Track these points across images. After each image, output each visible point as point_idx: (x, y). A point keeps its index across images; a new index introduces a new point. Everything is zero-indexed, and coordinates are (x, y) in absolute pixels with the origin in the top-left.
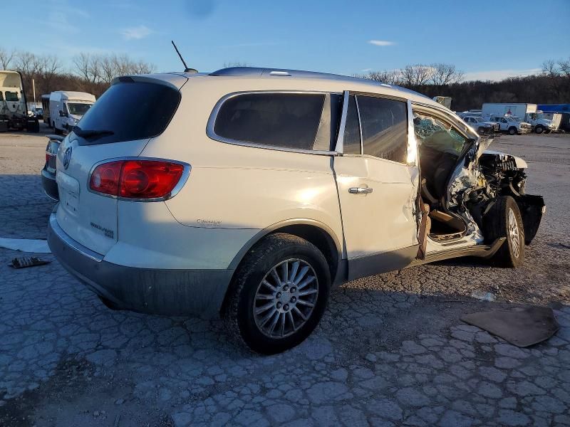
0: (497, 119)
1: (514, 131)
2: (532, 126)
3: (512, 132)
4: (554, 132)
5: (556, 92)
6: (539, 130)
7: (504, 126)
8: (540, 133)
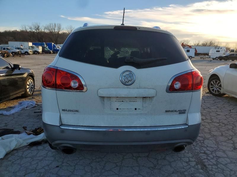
0: (18, 49)
1: (27, 53)
2: (33, 51)
3: (26, 54)
4: (41, 54)
5: (29, 38)
6: (36, 53)
7: (23, 52)
8: (36, 54)
